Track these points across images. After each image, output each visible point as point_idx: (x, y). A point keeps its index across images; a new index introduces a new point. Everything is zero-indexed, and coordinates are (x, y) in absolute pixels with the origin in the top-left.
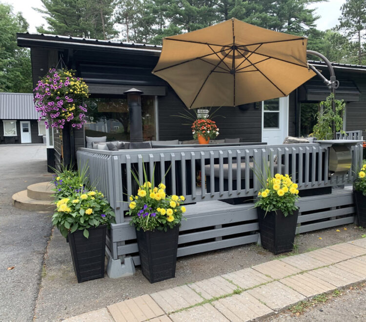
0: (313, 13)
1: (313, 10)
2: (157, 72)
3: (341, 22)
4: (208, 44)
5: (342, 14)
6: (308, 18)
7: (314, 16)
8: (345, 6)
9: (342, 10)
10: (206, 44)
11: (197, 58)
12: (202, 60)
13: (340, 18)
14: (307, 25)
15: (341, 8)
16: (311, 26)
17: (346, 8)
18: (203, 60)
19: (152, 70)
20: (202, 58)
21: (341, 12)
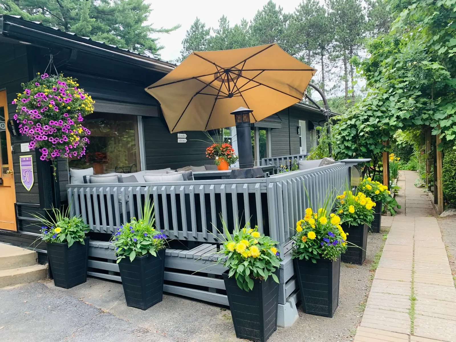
0: (156, 42)
1: (157, 40)
2: (150, 90)
3: (182, 55)
4: (216, 65)
5: (184, 48)
6: (153, 47)
7: (158, 46)
8: (186, 41)
9: (183, 44)
10: (214, 64)
11: (193, 78)
12: (197, 79)
13: (182, 51)
14: (152, 53)
15: (183, 41)
16: (156, 54)
17: (187, 42)
18: (199, 80)
19: (146, 87)
20: (198, 78)
21: (183, 46)
